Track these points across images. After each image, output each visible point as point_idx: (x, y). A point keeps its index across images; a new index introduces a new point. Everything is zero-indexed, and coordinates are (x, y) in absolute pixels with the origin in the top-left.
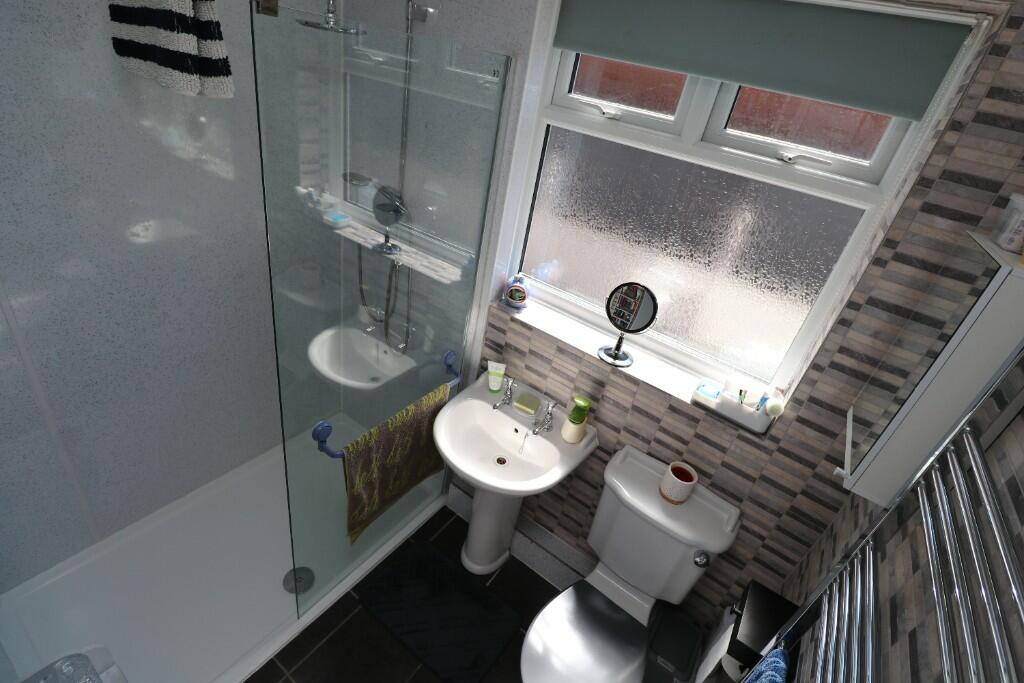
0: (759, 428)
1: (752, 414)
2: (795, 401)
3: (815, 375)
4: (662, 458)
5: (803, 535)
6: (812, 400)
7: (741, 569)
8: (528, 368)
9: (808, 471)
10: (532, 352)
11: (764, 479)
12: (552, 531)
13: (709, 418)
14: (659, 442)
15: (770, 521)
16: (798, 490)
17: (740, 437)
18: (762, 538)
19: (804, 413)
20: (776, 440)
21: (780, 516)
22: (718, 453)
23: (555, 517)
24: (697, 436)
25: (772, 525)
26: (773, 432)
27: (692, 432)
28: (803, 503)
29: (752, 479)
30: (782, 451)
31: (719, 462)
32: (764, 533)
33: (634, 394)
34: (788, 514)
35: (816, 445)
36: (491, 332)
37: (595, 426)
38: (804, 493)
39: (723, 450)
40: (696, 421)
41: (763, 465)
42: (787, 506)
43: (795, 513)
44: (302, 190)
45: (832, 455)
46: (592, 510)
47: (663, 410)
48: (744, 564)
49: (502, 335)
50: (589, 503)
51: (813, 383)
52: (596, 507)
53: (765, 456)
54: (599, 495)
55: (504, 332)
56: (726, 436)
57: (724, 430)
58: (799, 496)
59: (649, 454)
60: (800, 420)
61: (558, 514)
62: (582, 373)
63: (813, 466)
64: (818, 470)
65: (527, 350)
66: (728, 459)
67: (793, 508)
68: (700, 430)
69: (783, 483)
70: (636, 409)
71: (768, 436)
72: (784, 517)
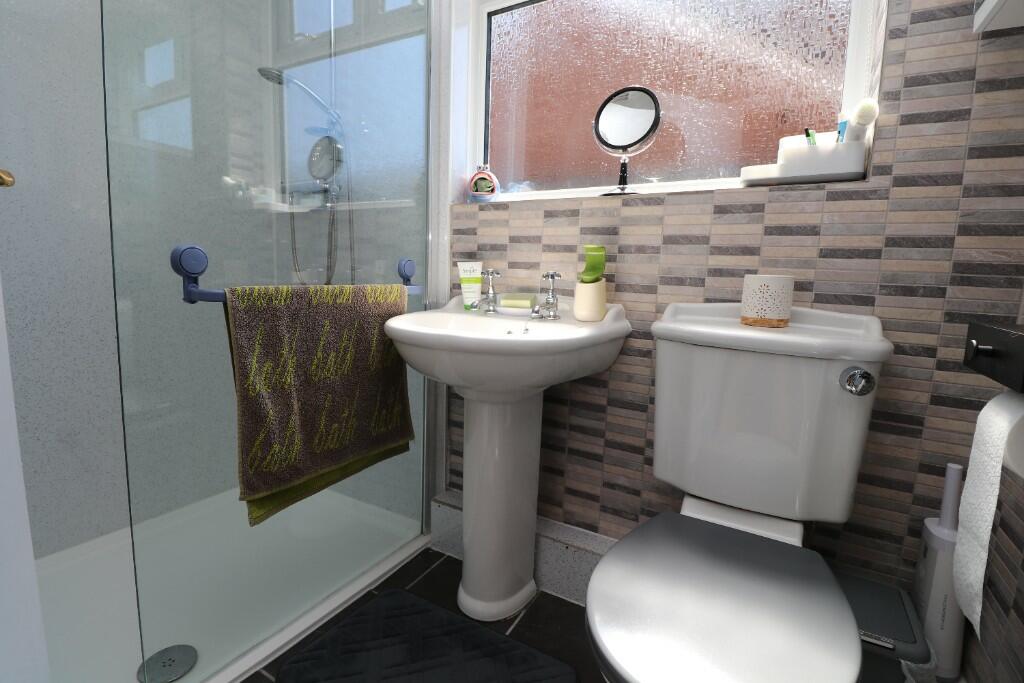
0: (853, 166)
1: (835, 153)
2: (889, 97)
3: (898, 45)
4: (729, 297)
5: (994, 306)
6: (912, 82)
7: (917, 434)
8: (512, 265)
9: (954, 191)
10: (513, 240)
11: (893, 242)
12: (594, 528)
13: (777, 193)
14: (717, 272)
15: (930, 310)
16: (951, 231)
17: (833, 197)
18: (930, 352)
19: (908, 107)
20: (884, 170)
21: (941, 293)
22: (809, 240)
23: (593, 498)
24: (770, 231)
25: (937, 316)
26: (877, 160)
27: (759, 228)
28: (972, 249)
29: (876, 254)
30: (902, 182)
31: (815, 253)
32: (929, 340)
33: (660, 220)
34: (954, 281)
35: (946, 142)
36: (458, 240)
37: (619, 301)
38: (964, 230)
39: (814, 231)
40: (758, 208)
41: (883, 220)
42: (946, 267)
43: (966, 274)
44: (228, 180)
45: (978, 143)
46: (648, 452)
47: (707, 219)
48: (920, 422)
49: (472, 237)
50: (639, 442)
51: (900, 58)
52: (651, 444)
53: (878, 204)
54: (651, 420)
55: (473, 232)
56: (810, 206)
57: (804, 199)
58: (960, 240)
59: (708, 300)
60: (908, 120)
61: (597, 491)
62: (584, 231)
63: (956, 179)
64: (968, 179)
65: (506, 241)
66: (826, 241)
67: (959, 267)
68: (771, 219)
69: (924, 231)
70: (669, 240)
71: (871, 170)
72: (951, 290)
